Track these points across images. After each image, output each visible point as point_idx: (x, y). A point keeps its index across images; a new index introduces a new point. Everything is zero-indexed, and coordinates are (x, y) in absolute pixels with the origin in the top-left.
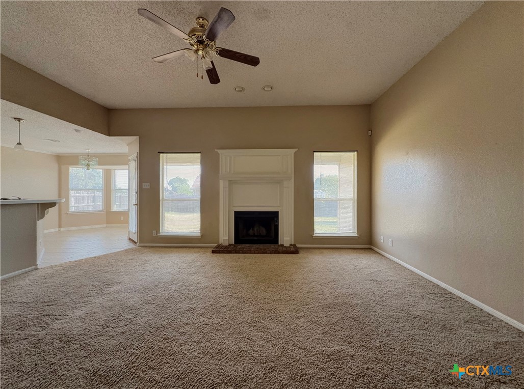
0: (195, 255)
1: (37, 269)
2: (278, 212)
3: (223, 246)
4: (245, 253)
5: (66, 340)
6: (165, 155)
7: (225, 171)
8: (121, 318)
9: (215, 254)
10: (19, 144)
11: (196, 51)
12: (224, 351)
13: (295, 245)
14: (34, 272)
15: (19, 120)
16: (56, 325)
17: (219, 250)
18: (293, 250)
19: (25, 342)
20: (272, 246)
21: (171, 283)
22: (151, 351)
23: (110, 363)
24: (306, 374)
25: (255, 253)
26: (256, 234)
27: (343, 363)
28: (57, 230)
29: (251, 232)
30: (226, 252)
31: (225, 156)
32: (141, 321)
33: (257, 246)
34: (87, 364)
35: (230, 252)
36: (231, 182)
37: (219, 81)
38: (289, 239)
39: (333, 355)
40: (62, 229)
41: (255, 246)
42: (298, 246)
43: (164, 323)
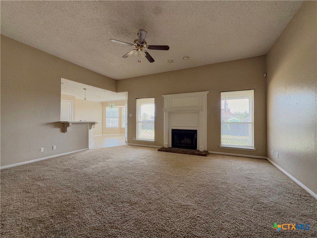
0: (149, 151)
1: (88, 149)
2: (197, 130)
3: (165, 148)
4: (175, 153)
5: (85, 175)
6: (139, 99)
7: (167, 107)
8: (105, 171)
9: (159, 152)
10: (85, 99)
11: (137, 50)
12: (135, 191)
13: (208, 151)
14: (87, 150)
15: (85, 89)
16: (85, 169)
17: (162, 150)
18: (205, 154)
19: (75, 173)
20: (192, 150)
21: (131, 161)
22: (109, 184)
23: (94, 185)
24: (164, 209)
25: (180, 153)
26: (186, 143)
27: (186, 211)
28: (102, 135)
29: (182, 142)
30: (165, 151)
31: (167, 98)
32: (111, 174)
33: (183, 149)
34: (87, 184)
35: (167, 151)
36: (170, 113)
37: (154, 61)
38: (203, 147)
39: (184, 206)
40: (104, 135)
41: (181, 150)
42: (209, 152)
43: (119, 176)
